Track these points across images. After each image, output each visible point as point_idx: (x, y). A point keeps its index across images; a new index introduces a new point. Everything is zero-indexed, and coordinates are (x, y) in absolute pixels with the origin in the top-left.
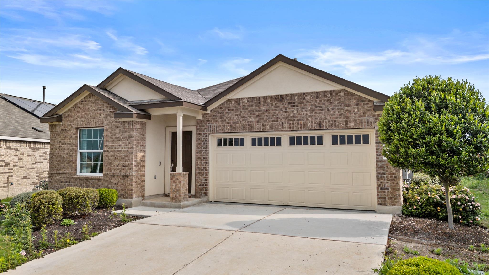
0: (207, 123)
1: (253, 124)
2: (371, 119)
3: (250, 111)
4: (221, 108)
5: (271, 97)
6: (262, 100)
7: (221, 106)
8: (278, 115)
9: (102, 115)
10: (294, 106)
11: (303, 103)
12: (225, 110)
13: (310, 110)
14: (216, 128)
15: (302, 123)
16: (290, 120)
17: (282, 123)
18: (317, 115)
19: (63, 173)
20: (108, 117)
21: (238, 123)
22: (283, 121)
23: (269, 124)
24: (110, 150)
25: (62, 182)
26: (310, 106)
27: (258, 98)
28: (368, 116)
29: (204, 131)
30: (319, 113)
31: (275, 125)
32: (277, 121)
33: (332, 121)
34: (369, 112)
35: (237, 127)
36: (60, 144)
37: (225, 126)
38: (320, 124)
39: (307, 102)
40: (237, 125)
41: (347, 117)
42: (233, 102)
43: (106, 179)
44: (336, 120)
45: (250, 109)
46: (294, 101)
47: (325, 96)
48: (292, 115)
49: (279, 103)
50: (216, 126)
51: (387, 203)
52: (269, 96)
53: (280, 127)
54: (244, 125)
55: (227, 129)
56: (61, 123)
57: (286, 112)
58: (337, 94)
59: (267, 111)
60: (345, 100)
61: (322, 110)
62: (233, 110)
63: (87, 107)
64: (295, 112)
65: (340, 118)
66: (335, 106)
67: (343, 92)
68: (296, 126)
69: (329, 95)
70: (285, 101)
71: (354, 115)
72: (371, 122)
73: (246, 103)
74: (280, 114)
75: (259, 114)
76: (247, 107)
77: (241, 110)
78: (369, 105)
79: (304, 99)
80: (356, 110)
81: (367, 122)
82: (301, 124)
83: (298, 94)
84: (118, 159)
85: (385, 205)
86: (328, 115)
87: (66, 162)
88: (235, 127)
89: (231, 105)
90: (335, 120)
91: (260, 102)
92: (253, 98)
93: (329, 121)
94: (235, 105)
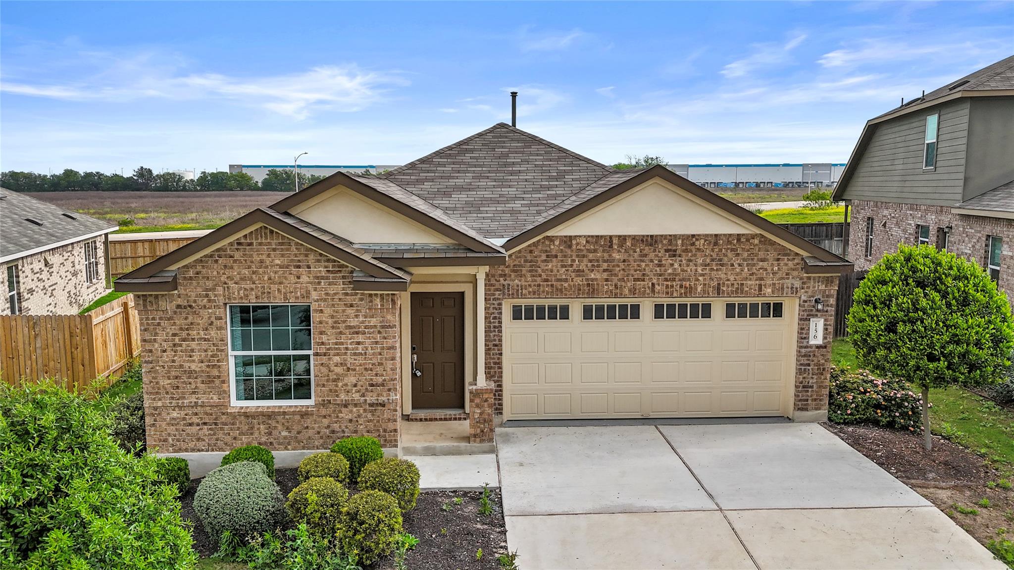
0: (501, 279)
1: (598, 284)
2: (797, 284)
3: (591, 261)
4: (531, 252)
5: (634, 238)
6: (615, 241)
7: (530, 248)
8: (644, 269)
9: (304, 278)
10: (674, 256)
11: (691, 251)
12: (540, 256)
13: (701, 265)
14: (522, 289)
15: (688, 286)
16: (666, 280)
17: (653, 284)
18: (713, 272)
19: (193, 404)
20: (323, 284)
21: (566, 280)
22: (655, 281)
23: (629, 284)
24: (332, 352)
25: (190, 425)
26: (702, 257)
27: (608, 238)
28: (793, 278)
29: (494, 295)
30: (717, 270)
31: (640, 288)
32: (644, 280)
33: (738, 284)
34: (794, 272)
35: (566, 289)
36: (177, 339)
37: (539, 285)
38: (719, 289)
39: (699, 249)
40: (566, 285)
41: (762, 279)
42: (557, 243)
43: (323, 411)
44: (744, 282)
45: (591, 256)
46: (675, 248)
47: (728, 241)
48: (670, 271)
49: (647, 248)
50: (522, 286)
51: (809, 407)
52: (630, 236)
53: (648, 291)
54: (579, 284)
55: (543, 292)
56: (176, 292)
57: (660, 266)
58: (748, 240)
59: (624, 261)
60: (759, 251)
61: (722, 265)
62: (556, 256)
63: (256, 258)
64: (676, 266)
65: (750, 280)
66: (744, 260)
67: (758, 238)
68: (677, 291)
69: (735, 241)
70: (660, 247)
71: (771, 275)
72: (797, 288)
73: (584, 246)
74: (649, 268)
75: (608, 266)
76: (585, 253)
77: (574, 258)
78: (796, 261)
79: (693, 244)
80: (776, 268)
81: (790, 287)
82: (685, 287)
83: (683, 235)
84: (355, 370)
85: (807, 410)
86: (732, 274)
87: (199, 380)
88: (561, 290)
89: (552, 247)
90: (742, 282)
91: (612, 245)
92: (597, 236)
93: (733, 285)
94: (561, 248)
